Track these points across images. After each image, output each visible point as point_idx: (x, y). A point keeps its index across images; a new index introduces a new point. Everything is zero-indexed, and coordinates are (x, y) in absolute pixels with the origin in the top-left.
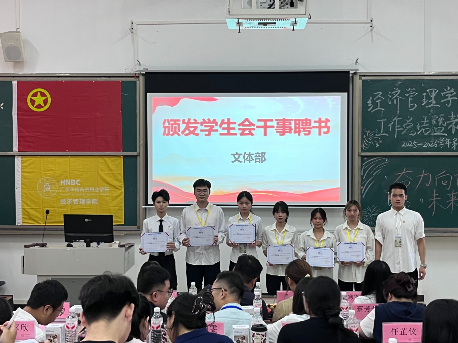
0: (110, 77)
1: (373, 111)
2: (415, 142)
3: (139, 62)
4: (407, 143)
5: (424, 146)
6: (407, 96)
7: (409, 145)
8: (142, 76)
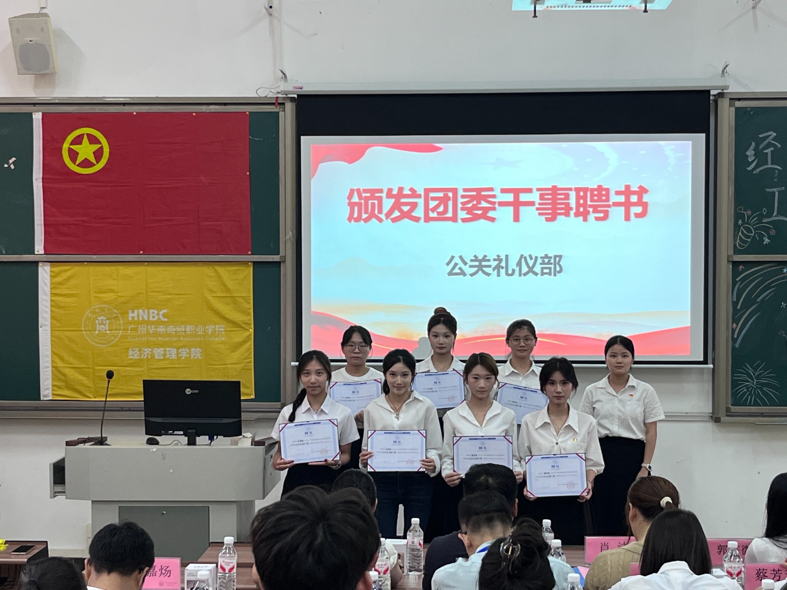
0: (225, 104)
1: (758, 170)
3: (284, 74)
8: (291, 101)
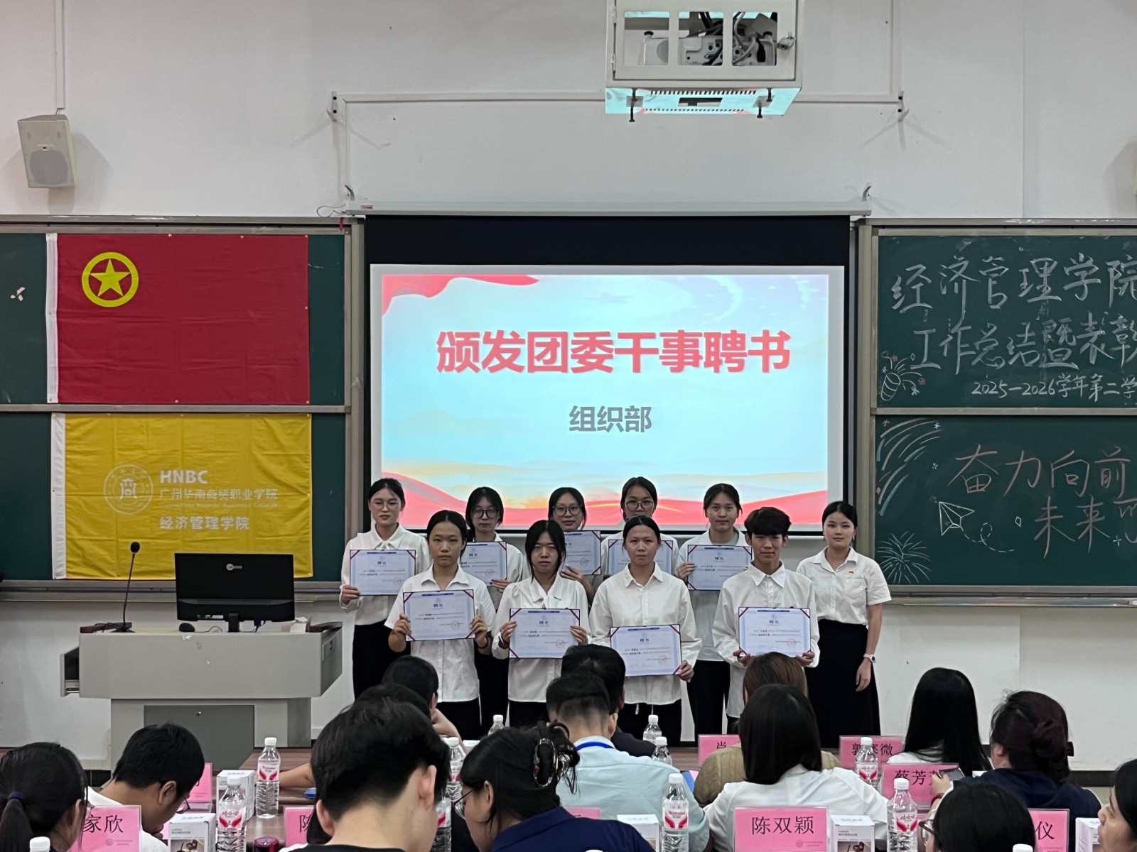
0: (279, 225)
1: (905, 309)
2: (1003, 383)
3: (350, 190)
4: (984, 386)
5: (1025, 393)
6: (985, 275)
7: (990, 390)
8: (359, 223)
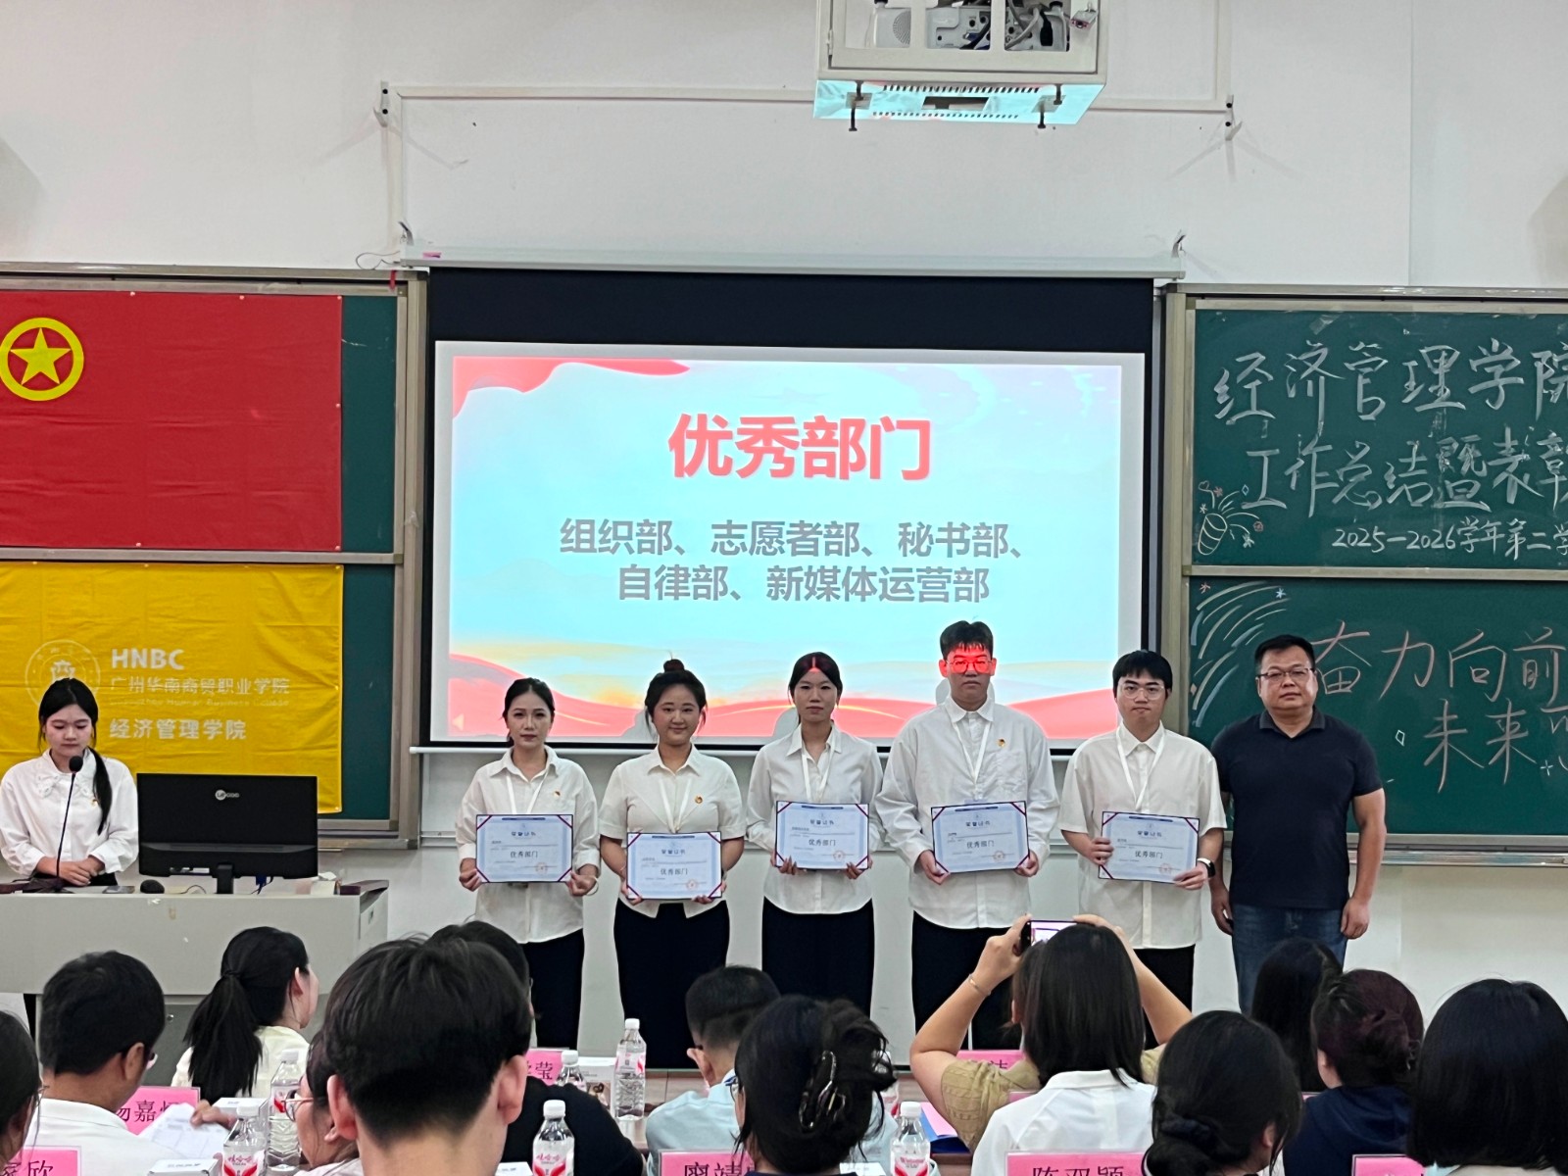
0: (299, 281)
1: (1235, 419)
2: (1378, 531)
3: (407, 229)
4: (1350, 534)
5: (1411, 546)
6: (1353, 369)
7: (1359, 541)
8: (419, 279)
